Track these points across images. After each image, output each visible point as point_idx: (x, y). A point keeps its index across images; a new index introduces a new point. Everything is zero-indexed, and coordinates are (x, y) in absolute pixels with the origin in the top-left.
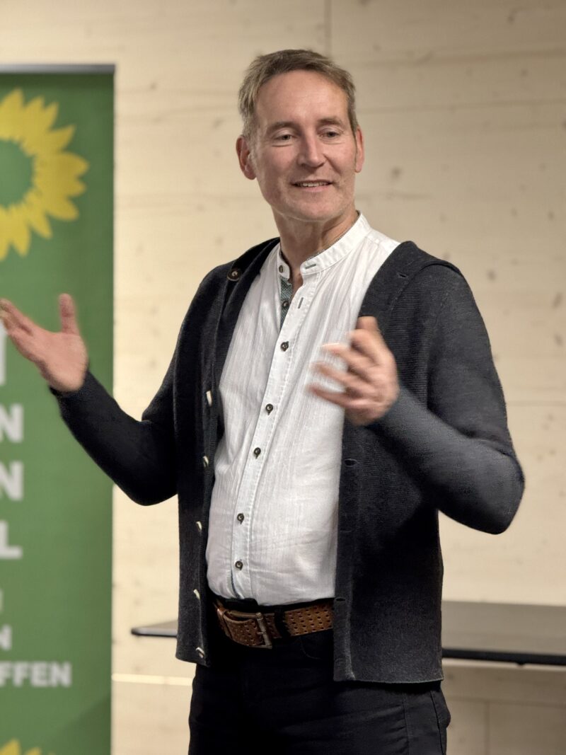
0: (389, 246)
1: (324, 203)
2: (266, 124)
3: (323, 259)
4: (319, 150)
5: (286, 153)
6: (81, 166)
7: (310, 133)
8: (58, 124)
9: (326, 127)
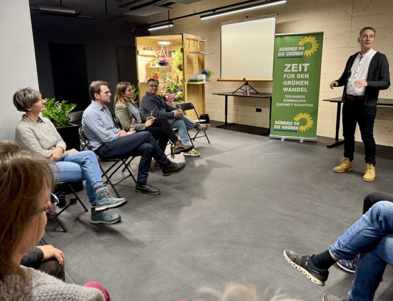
0: (375, 52)
1: (368, 46)
2: (363, 35)
3: (366, 54)
4: (369, 39)
5: (365, 39)
6: (318, 45)
7: (369, 37)
8: (315, 40)
9: (371, 36)
